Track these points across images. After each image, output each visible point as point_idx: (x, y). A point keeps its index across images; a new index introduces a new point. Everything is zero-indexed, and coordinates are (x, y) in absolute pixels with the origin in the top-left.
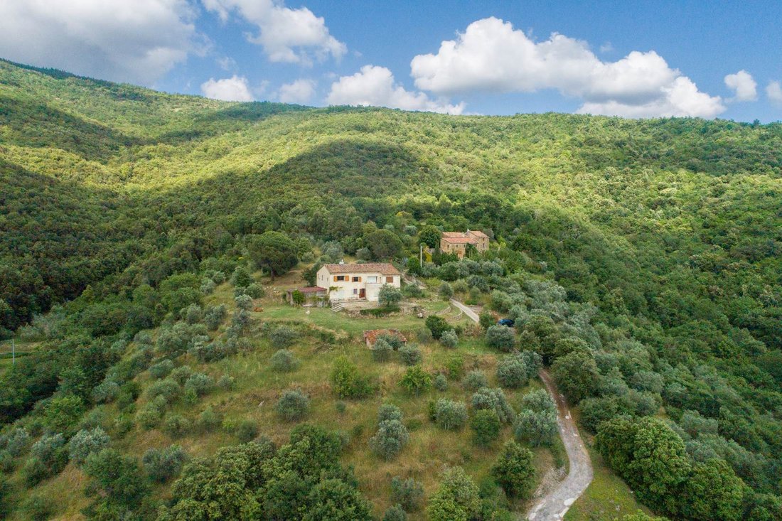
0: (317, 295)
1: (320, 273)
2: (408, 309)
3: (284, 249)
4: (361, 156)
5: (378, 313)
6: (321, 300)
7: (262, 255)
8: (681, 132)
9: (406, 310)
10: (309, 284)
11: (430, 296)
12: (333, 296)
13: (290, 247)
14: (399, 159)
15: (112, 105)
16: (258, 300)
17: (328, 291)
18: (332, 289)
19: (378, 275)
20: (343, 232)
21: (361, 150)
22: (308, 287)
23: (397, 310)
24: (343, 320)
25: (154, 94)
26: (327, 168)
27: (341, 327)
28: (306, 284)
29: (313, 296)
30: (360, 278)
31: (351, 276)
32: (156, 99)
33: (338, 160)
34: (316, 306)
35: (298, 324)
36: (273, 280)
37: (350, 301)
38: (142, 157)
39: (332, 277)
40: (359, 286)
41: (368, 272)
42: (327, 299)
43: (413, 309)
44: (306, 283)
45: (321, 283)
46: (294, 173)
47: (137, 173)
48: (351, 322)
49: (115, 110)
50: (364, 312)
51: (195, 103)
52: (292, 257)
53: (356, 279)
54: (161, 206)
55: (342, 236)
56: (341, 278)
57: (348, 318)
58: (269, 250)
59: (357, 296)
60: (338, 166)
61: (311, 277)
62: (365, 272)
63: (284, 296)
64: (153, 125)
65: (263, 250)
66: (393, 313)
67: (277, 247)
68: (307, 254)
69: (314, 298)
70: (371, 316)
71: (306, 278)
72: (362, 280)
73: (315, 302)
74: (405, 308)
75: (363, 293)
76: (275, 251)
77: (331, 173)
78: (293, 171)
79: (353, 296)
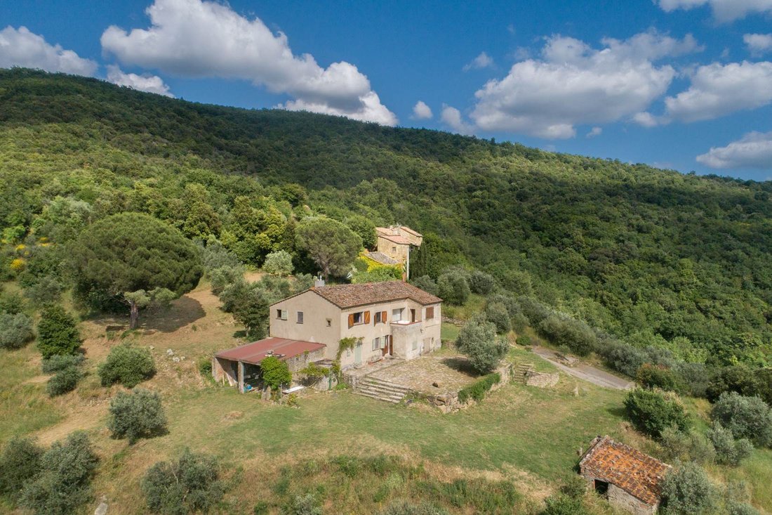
0: (310, 361)
1: (285, 308)
12: (346, 360)
17: (332, 348)
18: (345, 343)
30: (384, 313)
31: (372, 311)
37: (373, 365)
39: (344, 317)
40: (382, 330)
41: (394, 300)
42: (337, 369)
43: (509, 372)
45: (289, 330)
50: (464, 396)
57: (444, 416)
59: (379, 353)
62: (390, 301)
66: (493, 387)
70: (470, 400)
72: (387, 318)
79: (373, 355)
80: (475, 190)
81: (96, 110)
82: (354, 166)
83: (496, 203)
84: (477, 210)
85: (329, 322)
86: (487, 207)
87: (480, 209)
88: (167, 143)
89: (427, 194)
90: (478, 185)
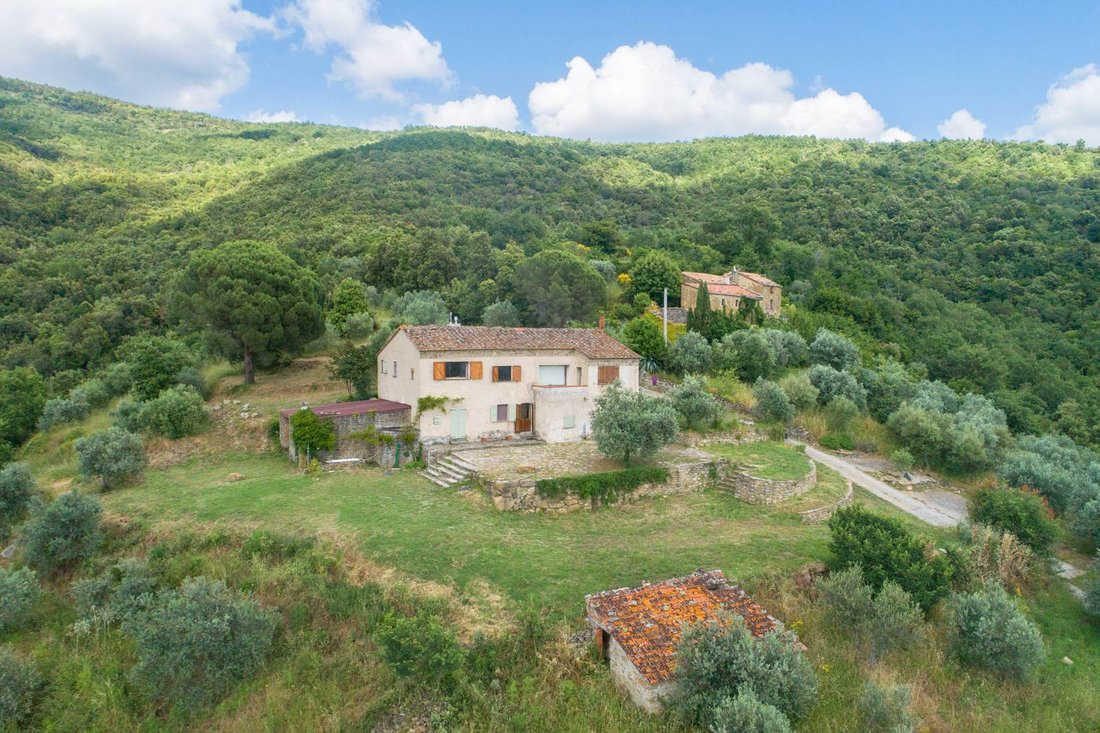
0: (378, 426)
1: (386, 357)
2: (692, 470)
3: (279, 288)
4: (461, 180)
5: (596, 489)
6: (389, 442)
7: (209, 304)
8: (965, 159)
9: (684, 477)
10: (354, 392)
11: (732, 426)
12: (431, 429)
13: (296, 283)
14: (526, 188)
15: (56, 119)
16: (185, 443)
17: (414, 411)
18: (427, 404)
19: (572, 361)
20: (446, 272)
21: (462, 172)
22: (351, 399)
23: (659, 477)
24: (476, 530)
25: (131, 109)
26: (404, 194)
27: (475, 568)
28: (345, 393)
29: (361, 431)
30: (518, 368)
31: (490, 362)
32: (133, 114)
33: (424, 183)
34: (372, 464)
35: (292, 552)
36: (251, 381)
37: (487, 443)
38: (88, 189)
39: (426, 365)
40: (513, 394)
41: (542, 349)
42: (408, 439)
43: (706, 472)
44: (344, 390)
45: (389, 388)
46: (344, 200)
47: (75, 212)
48: (510, 535)
49: (61, 127)
50: (550, 489)
51: (196, 123)
52: (303, 314)
53: (503, 374)
54: (98, 260)
55: (442, 280)
56: (454, 370)
57: (494, 512)
58: (232, 287)
59: (507, 428)
60: (422, 191)
61: (360, 371)
62: (532, 350)
63: (274, 430)
64: (122, 148)
65: (212, 286)
66: (645, 489)
67: (256, 279)
68: (357, 317)
69: (366, 436)
70: (573, 500)
71: (343, 374)
72: (524, 377)
73: (371, 448)
74: (683, 468)
75: (525, 417)
76: (251, 292)
77: (411, 201)
78: (342, 196)
79: (495, 430)
80: (1001, 228)
81: (457, 161)
82: (793, 204)
83: (1038, 246)
84: (996, 259)
85: (413, 372)
86: (1017, 254)
87: (1002, 258)
88: (534, 195)
89: (908, 239)
90: (1011, 218)
